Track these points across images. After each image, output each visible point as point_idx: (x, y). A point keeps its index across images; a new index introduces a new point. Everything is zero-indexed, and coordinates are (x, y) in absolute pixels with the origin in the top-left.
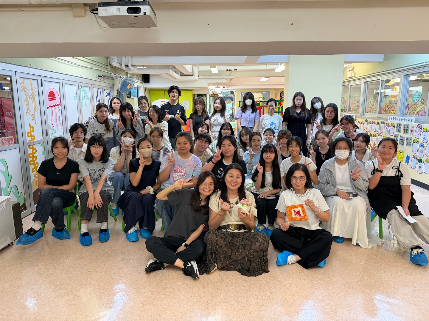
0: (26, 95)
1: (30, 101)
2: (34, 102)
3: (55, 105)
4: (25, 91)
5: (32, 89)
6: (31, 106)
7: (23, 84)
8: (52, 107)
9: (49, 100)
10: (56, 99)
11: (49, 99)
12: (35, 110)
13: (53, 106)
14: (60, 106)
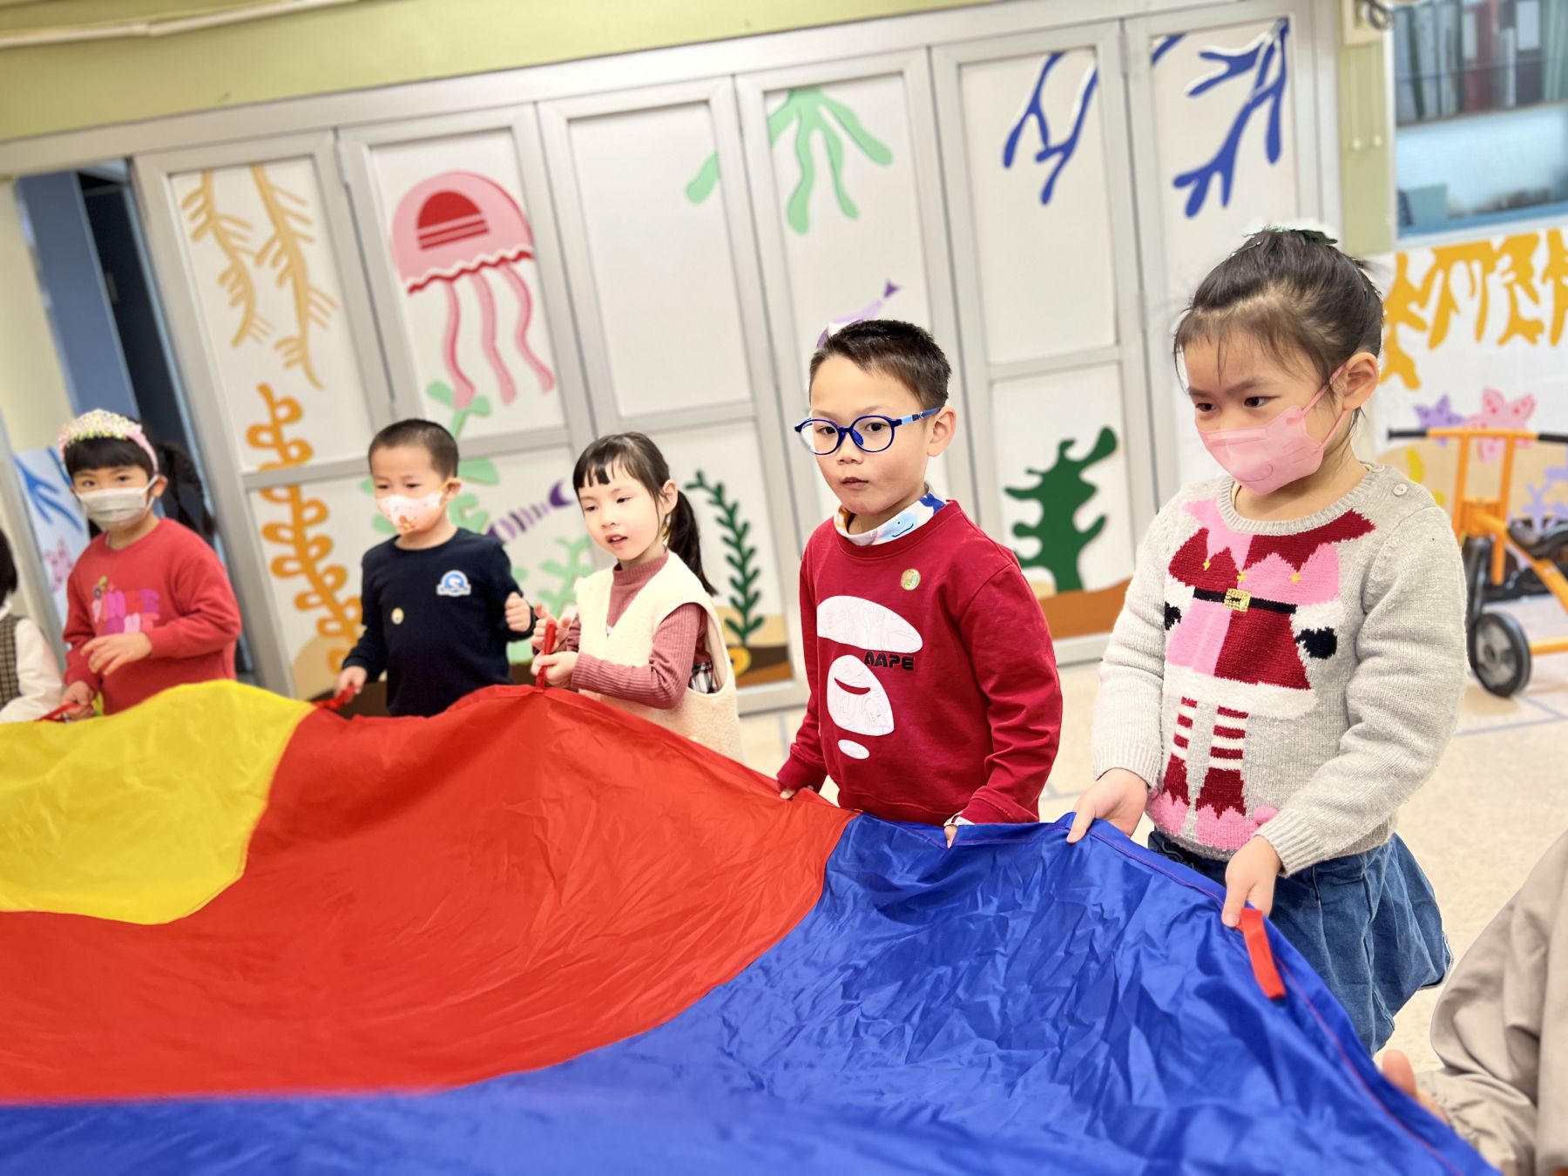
0: (231, 252)
1: (264, 277)
2: (295, 273)
3: (483, 264)
4: (222, 238)
5: (275, 214)
6: (276, 302)
7: (199, 202)
8: (451, 280)
9: (425, 247)
10: (485, 231)
11: (422, 238)
12: (303, 317)
13: (463, 272)
14: (524, 267)
